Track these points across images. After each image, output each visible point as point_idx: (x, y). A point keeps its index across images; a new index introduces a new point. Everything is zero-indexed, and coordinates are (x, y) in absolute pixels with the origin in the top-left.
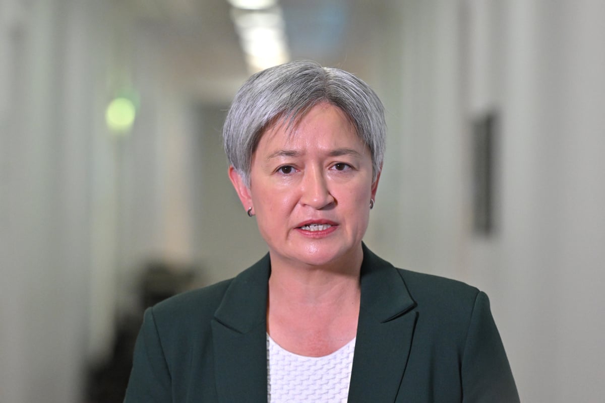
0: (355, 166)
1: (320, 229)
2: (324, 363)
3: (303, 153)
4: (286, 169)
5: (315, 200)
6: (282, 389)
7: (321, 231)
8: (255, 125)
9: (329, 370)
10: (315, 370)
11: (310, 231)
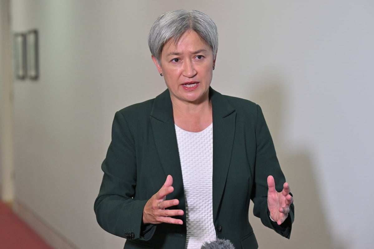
0: (205, 56)
1: (192, 87)
2: (199, 135)
3: (182, 54)
4: (177, 60)
5: (189, 74)
6: (183, 146)
7: (192, 88)
8: (161, 42)
9: (202, 138)
10: (196, 138)
11: (187, 88)
